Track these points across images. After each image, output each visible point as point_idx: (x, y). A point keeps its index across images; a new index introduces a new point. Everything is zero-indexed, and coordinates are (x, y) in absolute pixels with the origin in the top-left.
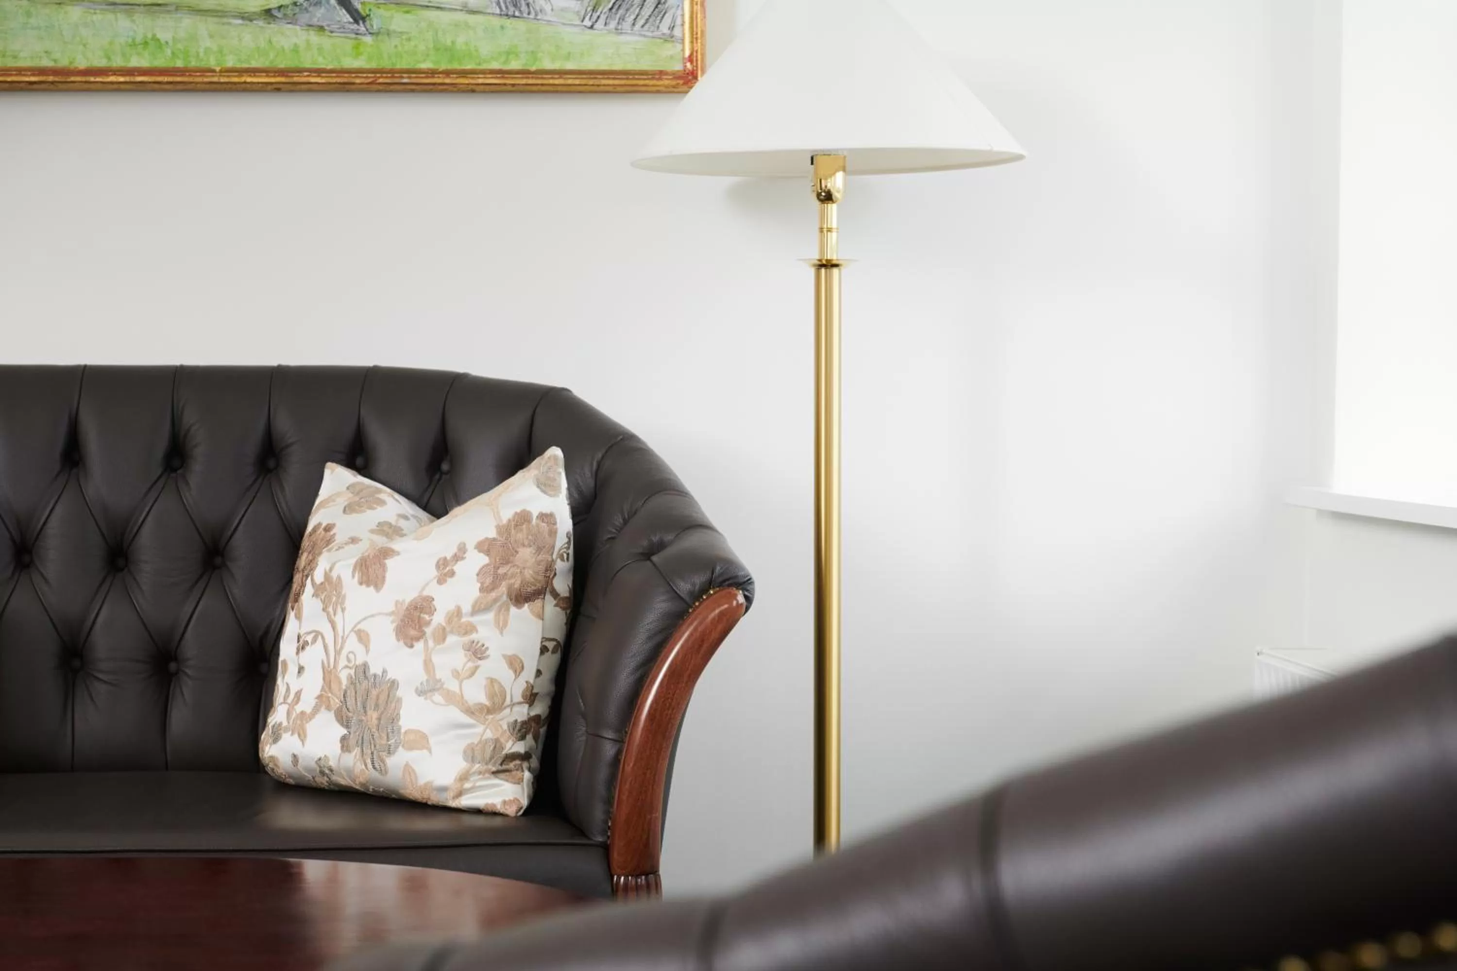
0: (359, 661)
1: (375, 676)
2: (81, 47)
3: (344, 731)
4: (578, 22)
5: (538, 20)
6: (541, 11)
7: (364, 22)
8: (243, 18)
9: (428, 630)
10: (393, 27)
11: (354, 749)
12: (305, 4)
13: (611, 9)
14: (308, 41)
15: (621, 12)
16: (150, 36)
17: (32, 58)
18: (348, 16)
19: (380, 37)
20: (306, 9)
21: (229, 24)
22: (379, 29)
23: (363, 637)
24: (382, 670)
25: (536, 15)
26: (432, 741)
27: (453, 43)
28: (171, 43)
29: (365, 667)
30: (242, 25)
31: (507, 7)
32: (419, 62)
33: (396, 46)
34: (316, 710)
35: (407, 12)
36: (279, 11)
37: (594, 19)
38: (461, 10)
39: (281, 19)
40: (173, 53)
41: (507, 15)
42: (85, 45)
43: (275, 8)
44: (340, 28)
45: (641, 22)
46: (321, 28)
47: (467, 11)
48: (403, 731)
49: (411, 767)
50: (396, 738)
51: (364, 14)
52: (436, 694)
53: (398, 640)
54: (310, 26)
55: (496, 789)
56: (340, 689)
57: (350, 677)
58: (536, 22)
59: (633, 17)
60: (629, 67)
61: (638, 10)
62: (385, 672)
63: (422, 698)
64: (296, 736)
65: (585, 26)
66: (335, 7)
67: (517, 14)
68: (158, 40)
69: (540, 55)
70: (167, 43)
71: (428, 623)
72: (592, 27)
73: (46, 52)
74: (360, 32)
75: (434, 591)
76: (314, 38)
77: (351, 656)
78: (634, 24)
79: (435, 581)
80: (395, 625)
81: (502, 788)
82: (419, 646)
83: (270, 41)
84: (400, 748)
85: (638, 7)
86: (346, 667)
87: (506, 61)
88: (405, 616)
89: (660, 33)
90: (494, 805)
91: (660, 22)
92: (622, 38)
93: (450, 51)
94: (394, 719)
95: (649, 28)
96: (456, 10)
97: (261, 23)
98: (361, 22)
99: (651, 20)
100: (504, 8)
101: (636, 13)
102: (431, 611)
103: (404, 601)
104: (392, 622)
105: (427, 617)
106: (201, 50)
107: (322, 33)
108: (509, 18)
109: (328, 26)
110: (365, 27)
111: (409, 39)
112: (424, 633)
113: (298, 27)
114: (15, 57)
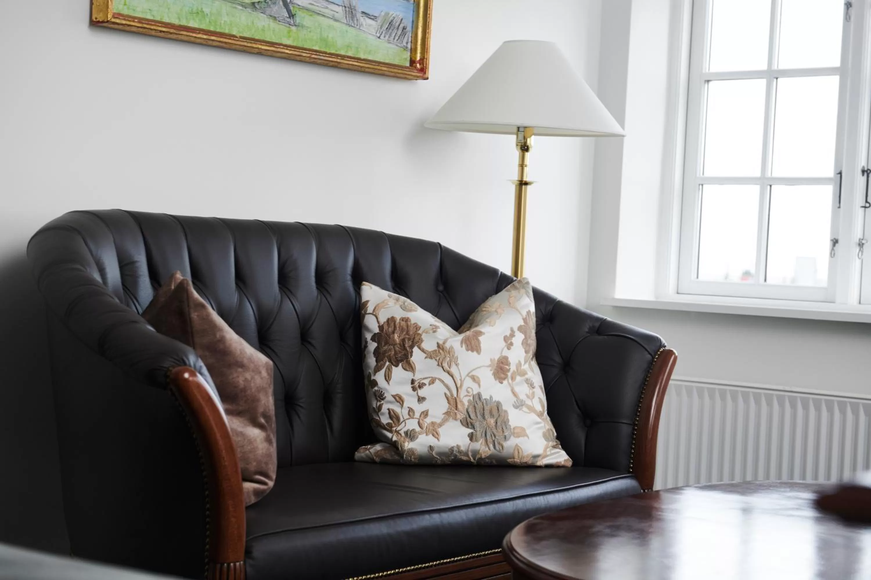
0: (475, 392)
1: (485, 399)
2: (167, 10)
3: (470, 431)
4: (375, 34)
5: (361, 30)
6: (362, 24)
7: (293, 18)
8: (242, 6)
9: (509, 374)
10: (305, 23)
11: (480, 440)
12: (270, 3)
13: (387, 28)
14: (269, 25)
15: (390, 31)
16: (200, 9)
17: (142, 12)
18: (287, 13)
19: (299, 28)
20: (270, 6)
21: (236, 8)
22: (299, 23)
23: (474, 379)
24: (489, 396)
25: (360, 27)
26: (528, 432)
27: (328, 36)
28: (209, 14)
29: (479, 395)
30: (241, 10)
31: (349, 21)
32: (313, 46)
33: (305, 35)
34: (444, 421)
35: (311, 15)
36: (258, 5)
37: (381, 33)
38: (332, 19)
39: (259, 9)
40: (210, 22)
41: (349, 25)
42: (169, 9)
43: (256, 2)
44: (282, 20)
45: (397, 38)
46: (275, 18)
47: (334, 19)
48: (512, 427)
49: (519, 446)
50: (509, 431)
51: (293, 14)
52: (524, 407)
53: (496, 380)
54: (271, 16)
55: (557, 455)
56: (464, 408)
57: (469, 401)
58: (359, 30)
59: (394, 35)
60: (391, 62)
61: (396, 31)
62: (491, 397)
63: (517, 410)
64: (431, 436)
65: (377, 36)
66: (282, 7)
67: (353, 25)
68: (203, 12)
69: (359, 49)
70: (207, 14)
71: (509, 370)
72: (379, 38)
73: (150, 10)
74: (291, 24)
75: (506, 353)
76: (273, 24)
77: (469, 390)
78: (394, 39)
79: (506, 349)
80: (492, 372)
81: (560, 453)
82: (505, 382)
83: (253, 23)
84: (512, 437)
85: (396, 29)
86: (466, 396)
87: (347, 52)
88: (497, 367)
89: (403, 45)
90: (561, 462)
91: (403, 39)
92: (390, 45)
93: (324, 40)
94: (506, 422)
95: (399, 41)
96: (328, 17)
97: (249, 10)
98: (292, 18)
99: (400, 37)
100: (348, 21)
101: (395, 32)
102: (508, 364)
103: (494, 359)
104: (491, 370)
105: (507, 367)
106: (223, 22)
107: (275, 21)
108: (349, 27)
109: (278, 17)
110: (293, 21)
111: (310, 32)
112: (507, 375)
113: (265, 16)
114: (134, 10)
